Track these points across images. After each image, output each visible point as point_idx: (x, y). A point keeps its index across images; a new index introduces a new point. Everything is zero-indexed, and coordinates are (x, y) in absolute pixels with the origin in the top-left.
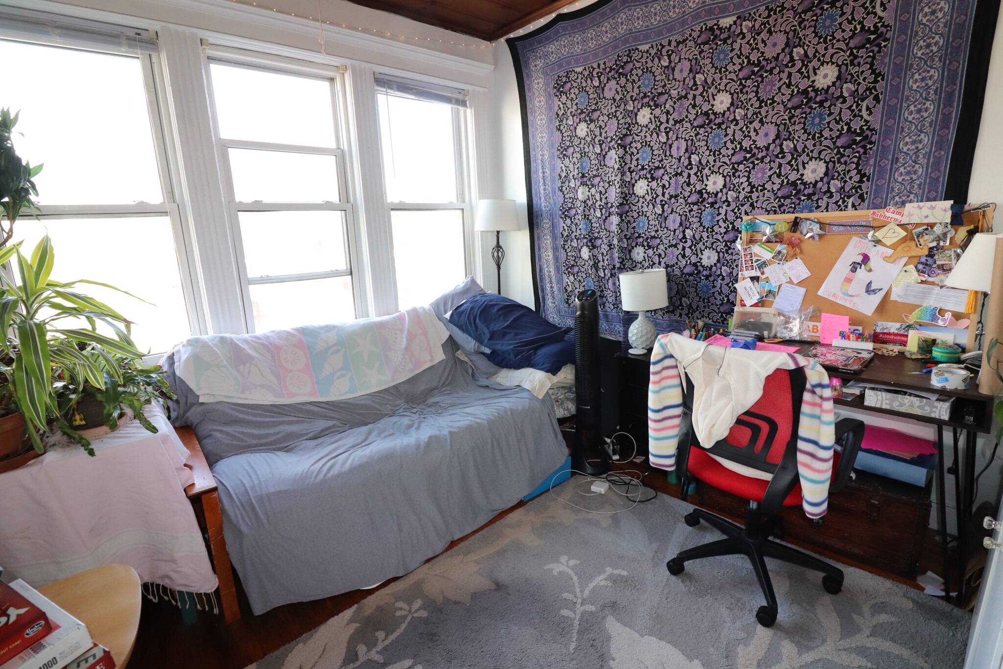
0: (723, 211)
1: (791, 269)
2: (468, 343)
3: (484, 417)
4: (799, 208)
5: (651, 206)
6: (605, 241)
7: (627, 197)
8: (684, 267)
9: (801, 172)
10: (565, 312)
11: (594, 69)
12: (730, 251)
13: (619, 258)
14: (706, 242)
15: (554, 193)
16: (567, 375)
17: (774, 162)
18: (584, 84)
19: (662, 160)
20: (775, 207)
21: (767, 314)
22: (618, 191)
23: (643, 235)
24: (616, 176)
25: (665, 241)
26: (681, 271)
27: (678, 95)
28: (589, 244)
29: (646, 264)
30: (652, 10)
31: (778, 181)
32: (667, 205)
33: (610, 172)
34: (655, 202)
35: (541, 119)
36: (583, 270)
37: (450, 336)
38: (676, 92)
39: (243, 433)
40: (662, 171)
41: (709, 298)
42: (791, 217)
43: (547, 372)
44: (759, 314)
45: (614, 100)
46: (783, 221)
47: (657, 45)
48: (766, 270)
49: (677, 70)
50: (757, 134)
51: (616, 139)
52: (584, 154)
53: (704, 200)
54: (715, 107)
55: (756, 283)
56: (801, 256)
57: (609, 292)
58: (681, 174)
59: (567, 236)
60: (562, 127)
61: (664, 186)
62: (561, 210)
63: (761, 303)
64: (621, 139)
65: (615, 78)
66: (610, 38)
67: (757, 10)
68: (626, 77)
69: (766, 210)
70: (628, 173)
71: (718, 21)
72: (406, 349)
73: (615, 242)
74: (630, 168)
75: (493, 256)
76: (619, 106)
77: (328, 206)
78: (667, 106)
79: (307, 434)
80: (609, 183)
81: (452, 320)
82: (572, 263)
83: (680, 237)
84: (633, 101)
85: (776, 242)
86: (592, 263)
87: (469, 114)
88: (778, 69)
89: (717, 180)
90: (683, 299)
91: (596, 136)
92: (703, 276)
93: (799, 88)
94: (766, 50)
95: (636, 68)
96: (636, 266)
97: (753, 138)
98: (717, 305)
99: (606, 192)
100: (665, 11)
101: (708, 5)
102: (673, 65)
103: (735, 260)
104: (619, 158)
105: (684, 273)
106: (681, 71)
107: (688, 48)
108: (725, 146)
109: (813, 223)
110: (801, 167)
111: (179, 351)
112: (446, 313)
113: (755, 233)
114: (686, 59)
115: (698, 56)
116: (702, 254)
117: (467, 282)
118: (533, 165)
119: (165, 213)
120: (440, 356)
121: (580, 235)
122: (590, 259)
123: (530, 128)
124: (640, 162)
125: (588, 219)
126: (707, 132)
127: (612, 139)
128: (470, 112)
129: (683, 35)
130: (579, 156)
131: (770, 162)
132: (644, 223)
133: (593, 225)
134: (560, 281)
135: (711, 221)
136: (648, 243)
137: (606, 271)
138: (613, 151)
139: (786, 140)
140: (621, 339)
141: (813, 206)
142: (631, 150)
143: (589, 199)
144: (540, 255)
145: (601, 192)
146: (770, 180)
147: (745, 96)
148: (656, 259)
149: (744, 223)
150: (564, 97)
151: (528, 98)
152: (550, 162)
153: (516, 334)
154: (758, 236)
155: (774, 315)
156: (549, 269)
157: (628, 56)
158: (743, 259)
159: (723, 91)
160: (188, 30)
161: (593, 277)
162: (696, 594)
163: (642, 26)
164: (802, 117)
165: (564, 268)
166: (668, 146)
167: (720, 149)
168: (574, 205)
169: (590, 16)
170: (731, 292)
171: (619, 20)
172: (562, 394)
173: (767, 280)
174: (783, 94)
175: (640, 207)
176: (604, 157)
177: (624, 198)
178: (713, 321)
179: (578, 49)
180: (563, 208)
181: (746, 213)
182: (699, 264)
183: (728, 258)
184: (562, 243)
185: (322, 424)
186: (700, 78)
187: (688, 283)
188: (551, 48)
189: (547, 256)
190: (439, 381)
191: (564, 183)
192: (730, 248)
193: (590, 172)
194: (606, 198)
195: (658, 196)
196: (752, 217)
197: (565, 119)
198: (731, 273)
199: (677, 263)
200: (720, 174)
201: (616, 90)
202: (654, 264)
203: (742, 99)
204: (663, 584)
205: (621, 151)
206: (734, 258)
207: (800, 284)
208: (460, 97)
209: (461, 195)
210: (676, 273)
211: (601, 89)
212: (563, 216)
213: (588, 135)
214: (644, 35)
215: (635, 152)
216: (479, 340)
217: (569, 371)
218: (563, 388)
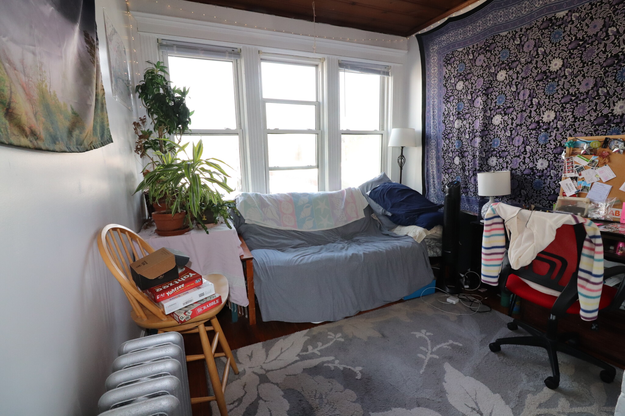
0: (553, 134)
1: (601, 172)
2: (379, 209)
3: (384, 248)
4: (609, 132)
5: (503, 131)
6: (471, 153)
7: (487, 126)
8: (524, 170)
9: (611, 108)
10: (441, 196)
11: (470, 49)
12: (557, 160)
13: (479, 164)
14: (541, 154)
15: (439, 124)
16: (437, 232)
17: (592, 102)
18: (463, 58)
19: (512, 102)
20: (592, 131)
21: (582, 201)
22: (481, 122)
23: (497, 150)
24: (481, 113)
25: (511, 153)
26: (522, 173)
27: (526, 61)
28: (460, 155)
29: (498, 168)
30: (511, 11)
31: (594, 114)
32: (514, 131)
33: (477, 111)
34: (506, 128)
35: (434, 81)
36: (455, 171)
37: (369, 205)
38: (524, 60)
39: (263, 240)
40: (512, 109)
41: (540, 190)
42: (603, 137)
43: (424, 228)
44: (576, 202)
45: (482, 67)
46: (596, 140)
47: (512, 32)
48: (582, 173)
49: (525, 46)
50: (580, 84)
51: (482, 90)
52: (460, 100)
53: (540, 127)
54: (551, 68)
55: (575, 181)
56: (609, 164)
57: (471, 185)
58: (525, 111)
59: (446, 150)
60: (447, 85)
61: (513, 119)
62: (443, 134)
63: (578, 194)
64: (485, 90)
65: (483, 53)
66: (481, 30)
67: (583, 6)
68: (491, 53)
69: (585, 133)
70: (489, 111)
71: (555, 14)
72: (344, 209)
73: (477, 154)
74: (490, 108)
75: (398, 162)
76: (485, 70)
77: (309, 132)
78: (518, 69)
79: (291, 245)
80: (475, 117)
81: (370, 196)
82: (448, 166)
83: (522, 151)
84: (495, 67)
85: (591, 154)
86: (461, 167)
87: (390, 80)
88: (597, 42)
89: (550, 114)
90: (522, 190)
91: (469, 89)
92: (537, 176)
93: (612, 54)
94: (589, 30)
95: (498, 46)
96: (491, 169)
97: (577, 87)
98: (546, 195)
99: (473, 123)
100: (519, 11)
101: (549, 5)
102: (523, 43)
103: (561, 166)
104: (483, 101)
105: (524, 174)
106: (528, 46)
107: (533, 32)
108: (557, 92)
109: (619, 142)
110: (612, 105)
111: (238, 198)
112: (367, 191)
113: (575, 149)
114: (532, 39)
115: (541, 37)
116: (537, 162)
117: (381, 175)
118: (427, 108)
119: (237, 134)
120: (362, 215)
121: (454, 149)
122: (460, 164)
123: (427, 86)
124: (497, 104)
125: (460, 139)
126: (544, 84)
127: (479, 90)
128: (391, 78)
129: (531, 24)
130: (457, 101)
131: (589, 102)
132: (497, 142)
133: (463, 143)
134: (439, 177)
135: (545, 140)
136: (500, 154)
137: (470, 172)
138: (480, 98)
139: (601, 87)
140: (477, 215)
141: (620, 131)
142: (492, 97)
143: (462, 127)
144: (428, 162)
145: (470, 123)
146: (589, 113)
147: (573, 60)
148: (505, 165)
149: (568, 141)
150: (450, 66)
151: (427, 69)
152: (438, 106)
153: (407, 206)
154: (578, 151)
155: (587, 203)
156: (433, 170)
157: (493, 39)
158: (566, 165)
159: (557, 58)
160: (254, 47)
161: (461, 175)
162: (506, 364)
163: (503, 21)
164: (614, 72)
165: (442, 170)
166: (517, 93)
167: (553, 94)
168: (452, 131)
169: (470, 17)
170: (557, 187)
171: (488, 18)
172: (433, 243)
173: (583, 179)
174: (600, 58)
175: (496, 132)
176: (473, 102)
177: (485, 127)
178: (543, 206)
179: (460, 37)
180: (445, 133)
181: (570, 135)
182: (535, 168)
183: (556, 165)
184: (443, 154)
185: (299, 242)
186: (541, 50)
187: (526, 181)
188: (444, 38)
189: (433, 162)
190: (360, 230)
191: (446, 118)
192: (557, 158)
193: (463, 111)
194: (473, 127)
195: (508, 125)
196: (574, 138)
197: (449, 80)
198: (558, 174)
199: (519, 168)
200: (553, 110)
201: (484, 60)
202: (503, 168)
203: (570, 62)
204: (485, 355)
205: (485, 98)
206: (560, 165)
207: (608, 182)
208: (386, 70)
209: (382, 126)
210: (518, 174)
211: (474, 60)
212: (444, 138)
213: (464, 89)
214: (505, 27)
215: (494, 97)
216: (385, 207)
217: (439, 229)
218: (434, 239)
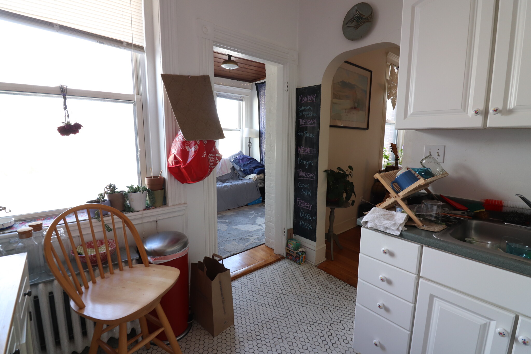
2: (238, 168)
15: (266, 127)
35: (263, 107)
37: (233, 166)
43: (256, 174)
72: (220, 168)
75: (248, 145)
81: (234, 161)
87: (243, 103)
112: (232, 160)
117: (240, 152)
118: (261, 119)
120: (230, 171)
123: (260, 109)
128: (244, 103)
144: (262, 145)
151: (260, 100)
152: (265, 119)
153: (250, 165)
189: (264, 146)
190: (229, 178)
208: (241, 99)
209: (240, 126)
216: (240, 166)
217: (263, 175)
218: (261, 180)
